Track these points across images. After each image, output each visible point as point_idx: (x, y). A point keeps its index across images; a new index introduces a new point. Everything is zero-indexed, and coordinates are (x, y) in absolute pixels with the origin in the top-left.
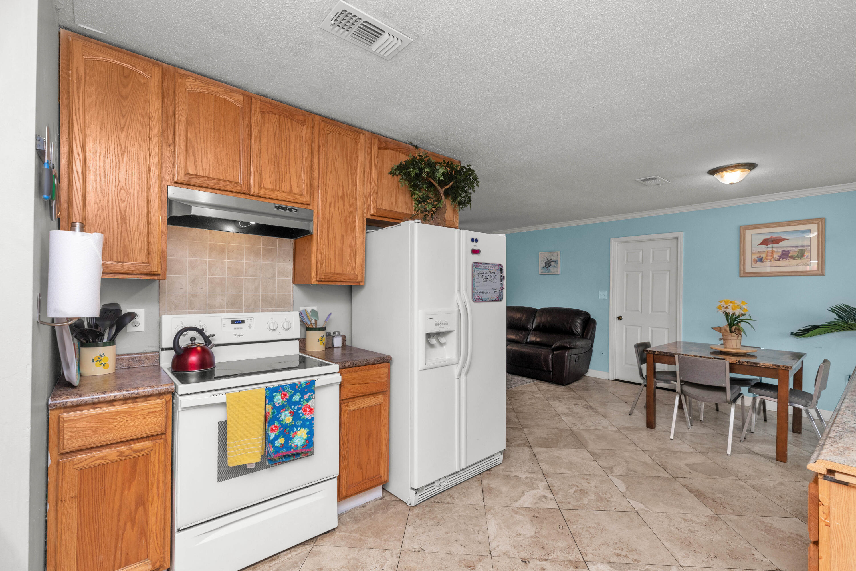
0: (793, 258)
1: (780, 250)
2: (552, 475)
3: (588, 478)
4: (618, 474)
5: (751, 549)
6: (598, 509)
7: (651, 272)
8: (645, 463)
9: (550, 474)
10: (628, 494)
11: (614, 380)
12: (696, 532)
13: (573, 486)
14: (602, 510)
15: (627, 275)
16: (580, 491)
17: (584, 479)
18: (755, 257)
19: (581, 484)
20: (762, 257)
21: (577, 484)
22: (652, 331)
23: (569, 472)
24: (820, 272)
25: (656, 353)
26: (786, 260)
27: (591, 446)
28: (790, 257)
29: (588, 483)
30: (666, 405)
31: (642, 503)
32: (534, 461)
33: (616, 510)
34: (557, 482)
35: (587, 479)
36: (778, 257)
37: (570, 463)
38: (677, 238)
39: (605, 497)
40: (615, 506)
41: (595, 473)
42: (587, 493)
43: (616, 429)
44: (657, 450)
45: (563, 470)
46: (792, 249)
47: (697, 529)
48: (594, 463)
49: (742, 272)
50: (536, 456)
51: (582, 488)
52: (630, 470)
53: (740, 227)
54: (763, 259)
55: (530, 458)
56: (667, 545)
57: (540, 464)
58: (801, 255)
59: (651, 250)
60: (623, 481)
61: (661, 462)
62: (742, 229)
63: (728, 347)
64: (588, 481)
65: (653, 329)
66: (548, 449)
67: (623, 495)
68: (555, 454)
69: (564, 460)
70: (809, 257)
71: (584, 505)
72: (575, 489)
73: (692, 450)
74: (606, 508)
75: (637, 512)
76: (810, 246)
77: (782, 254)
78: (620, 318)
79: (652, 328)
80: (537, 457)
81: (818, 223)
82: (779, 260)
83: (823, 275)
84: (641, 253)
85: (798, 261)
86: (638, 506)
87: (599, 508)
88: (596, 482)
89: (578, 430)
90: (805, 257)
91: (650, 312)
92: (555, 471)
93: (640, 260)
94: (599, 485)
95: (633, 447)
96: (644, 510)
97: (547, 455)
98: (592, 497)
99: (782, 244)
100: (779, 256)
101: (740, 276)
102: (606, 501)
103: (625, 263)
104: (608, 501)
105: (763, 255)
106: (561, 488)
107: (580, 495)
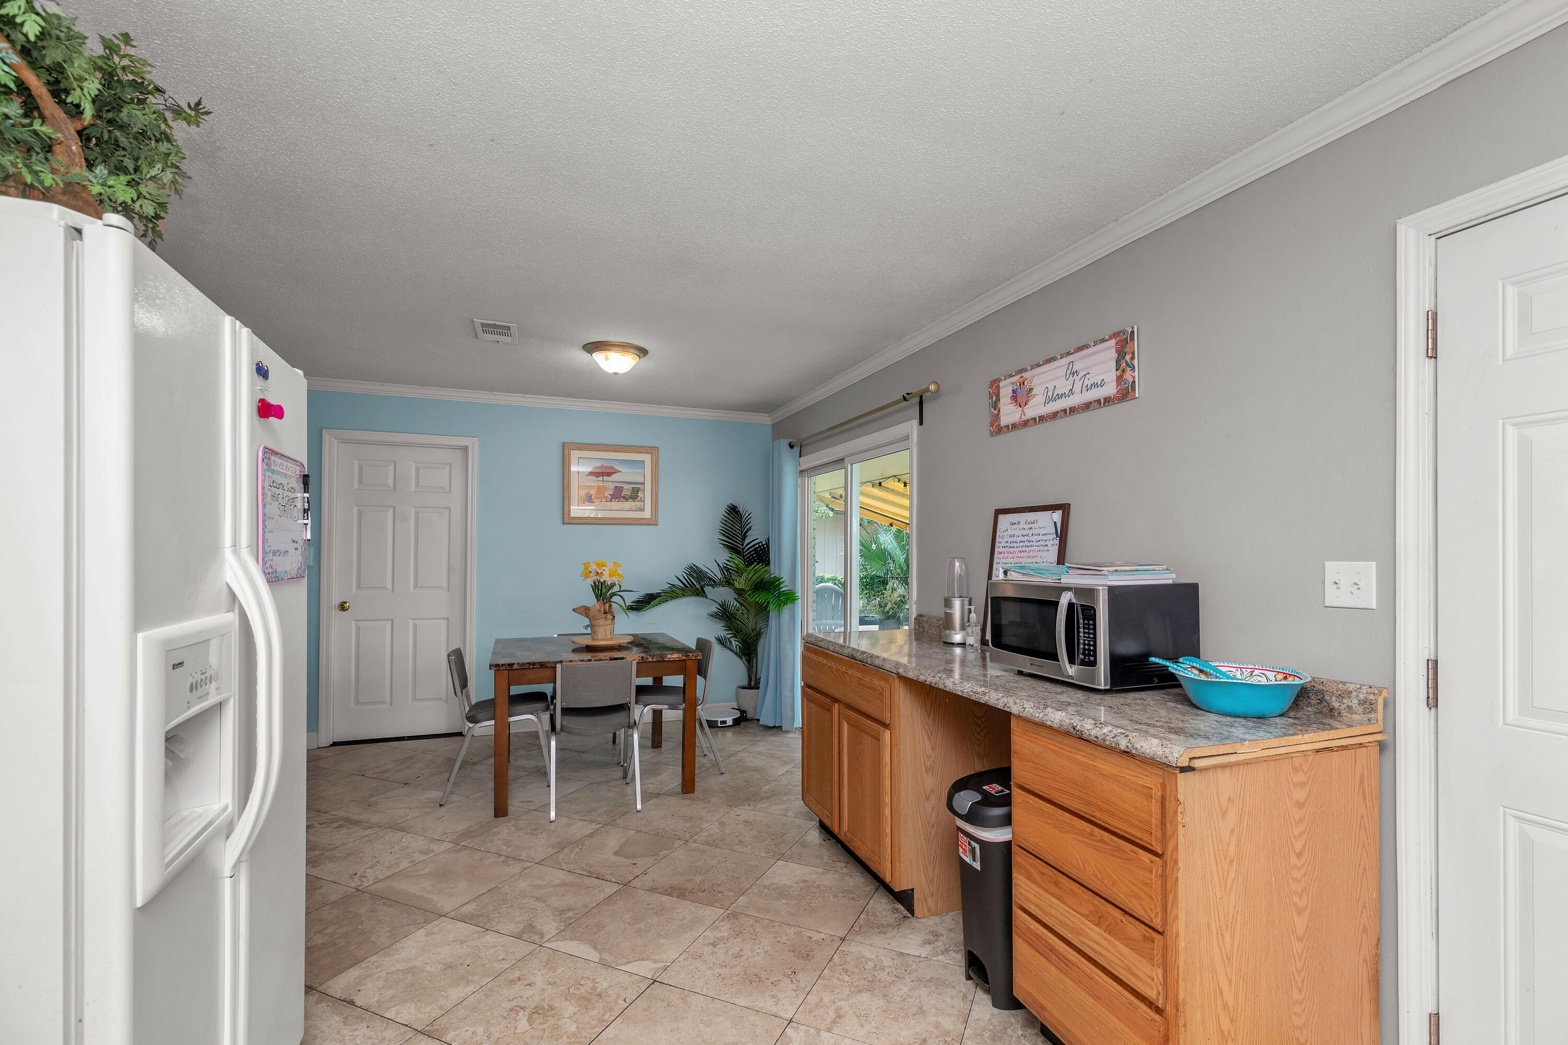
0: (626, 499)
1: (612, 486)
2: (444, 1020)
3: (517, 974)
4: (554, 932)
5: (801, 932)
6: (605, 1024)
7: (413, 509)
8: (563, 884)
9: (437, 1022)
10: (606, 956)
11: (331, 745)
12: (741, 953)
13: (513, 1015)
14: (611, 1019)
15: (360, 514)
16: (537, 1012)
17: (512, 982)
18: (583, 493)
19: (521, 997)
20: (591, 495)
21: (514, 1003)
22: (415, 626)
23: (470, 988)
24: (652, 522)
25: (515, 667)
26: (619, 501)
27: (446, 904)
28: (624, 498)
29: (530, 985)
30: (475, 764)
31: (642, 959)
32: (362, 1019)
33: (629, 1001)
34: (472, 1029)
35: (519, 979)
36: (610, 497)
37: (449, 966)
38: (465, 449)
39: (587, 991)
40: (618, 996)
41: (518, 956)
42: (552, 1008)
43: (451, 845)
44: (555, 851)
45: (455, 994)
46: (626, 486)
47: (738, 949)
48: (491, 938)
49: (566, 516)
50: (352, 1003)
51: (534, 1005)
52: (562, 912)
53: (564, 444)
54: (593, 497)
55: (346, 1018)
56: (742, 1001)
57: (387, 1015)
58: (635, 495)
59: (414, 465)
60: (576, 939)
61: (582, 869)
62: (566, 449)
63: (600, 637)
64: (526, 983)
65: (417, 622)
66: (363, 965)
67: (604, 964)
68: (393, 969)
69: (428, 968)
70: (643, 499)
71: (574, 1035)
72: (522, 1017)
73: (594, 826)
74: (611, 1010)
75: (655, 981)
76: (643, 484)
77: (614, 492)
78: (343, 607)
79: (415, 621)
80: (358, 1003)
81: (652, 454)
82: (611, 501)
83: (657, 525)
84: (392, 467)
85: (629, 504)
86: (646, 969)
87: (604, 1021)
88: (539, 973)
89: (380, 885)
90: (639, 499)
91: (412, 589)
92: (441, 1007)
93: (390, 482)
94: (551, 974)
95: (516, 868)
96: (658, 969)
97: (380, 983)
98: (569, 1009)
99: (615, 477)
100: (610, 495)
101: (564, 523)
102: (597, 998)
103: (356, 487)
104: (599, 995)
105: (593, 492)
106: (496, 1035)
107: (547, 1021)
